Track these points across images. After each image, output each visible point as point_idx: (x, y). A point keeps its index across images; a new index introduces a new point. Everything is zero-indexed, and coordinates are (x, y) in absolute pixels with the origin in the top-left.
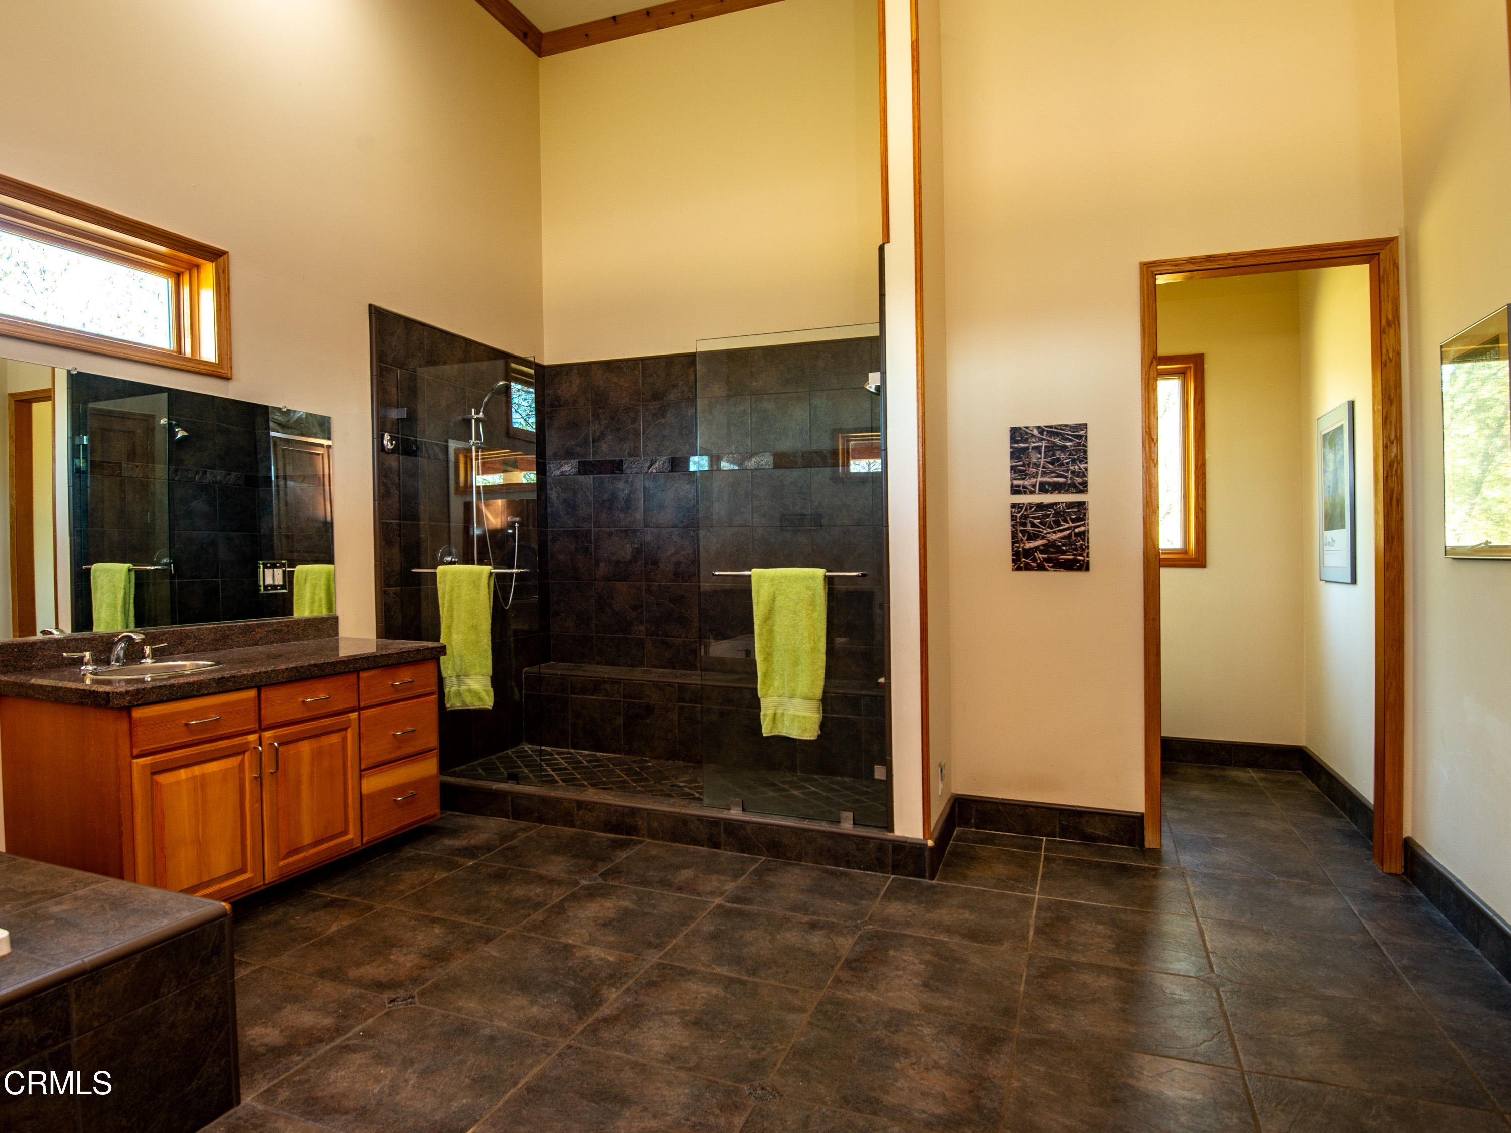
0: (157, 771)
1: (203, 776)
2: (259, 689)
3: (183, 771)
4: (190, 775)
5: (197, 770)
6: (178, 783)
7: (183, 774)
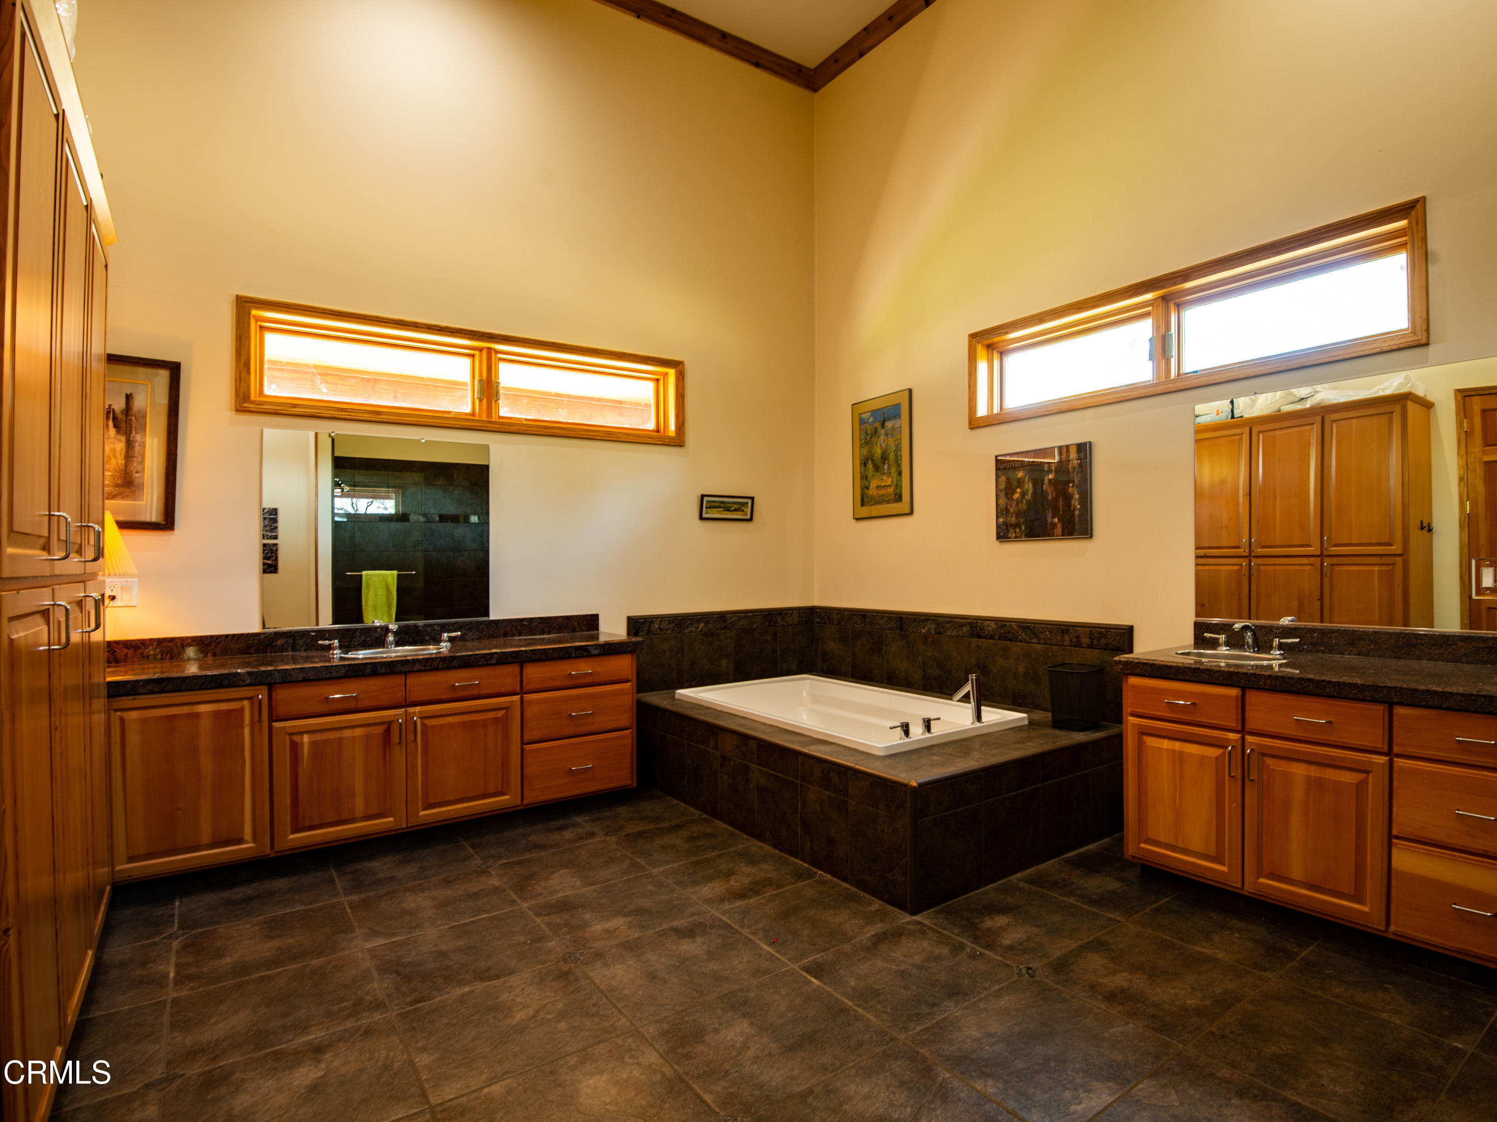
0: (1144, 732)
1: (1181, 753)
2: (1244, 689)
3: (1166, 741)
4: (1170, 747)
5: (1177, 746)
6: (1160, 749)
7: (1166, 744)
